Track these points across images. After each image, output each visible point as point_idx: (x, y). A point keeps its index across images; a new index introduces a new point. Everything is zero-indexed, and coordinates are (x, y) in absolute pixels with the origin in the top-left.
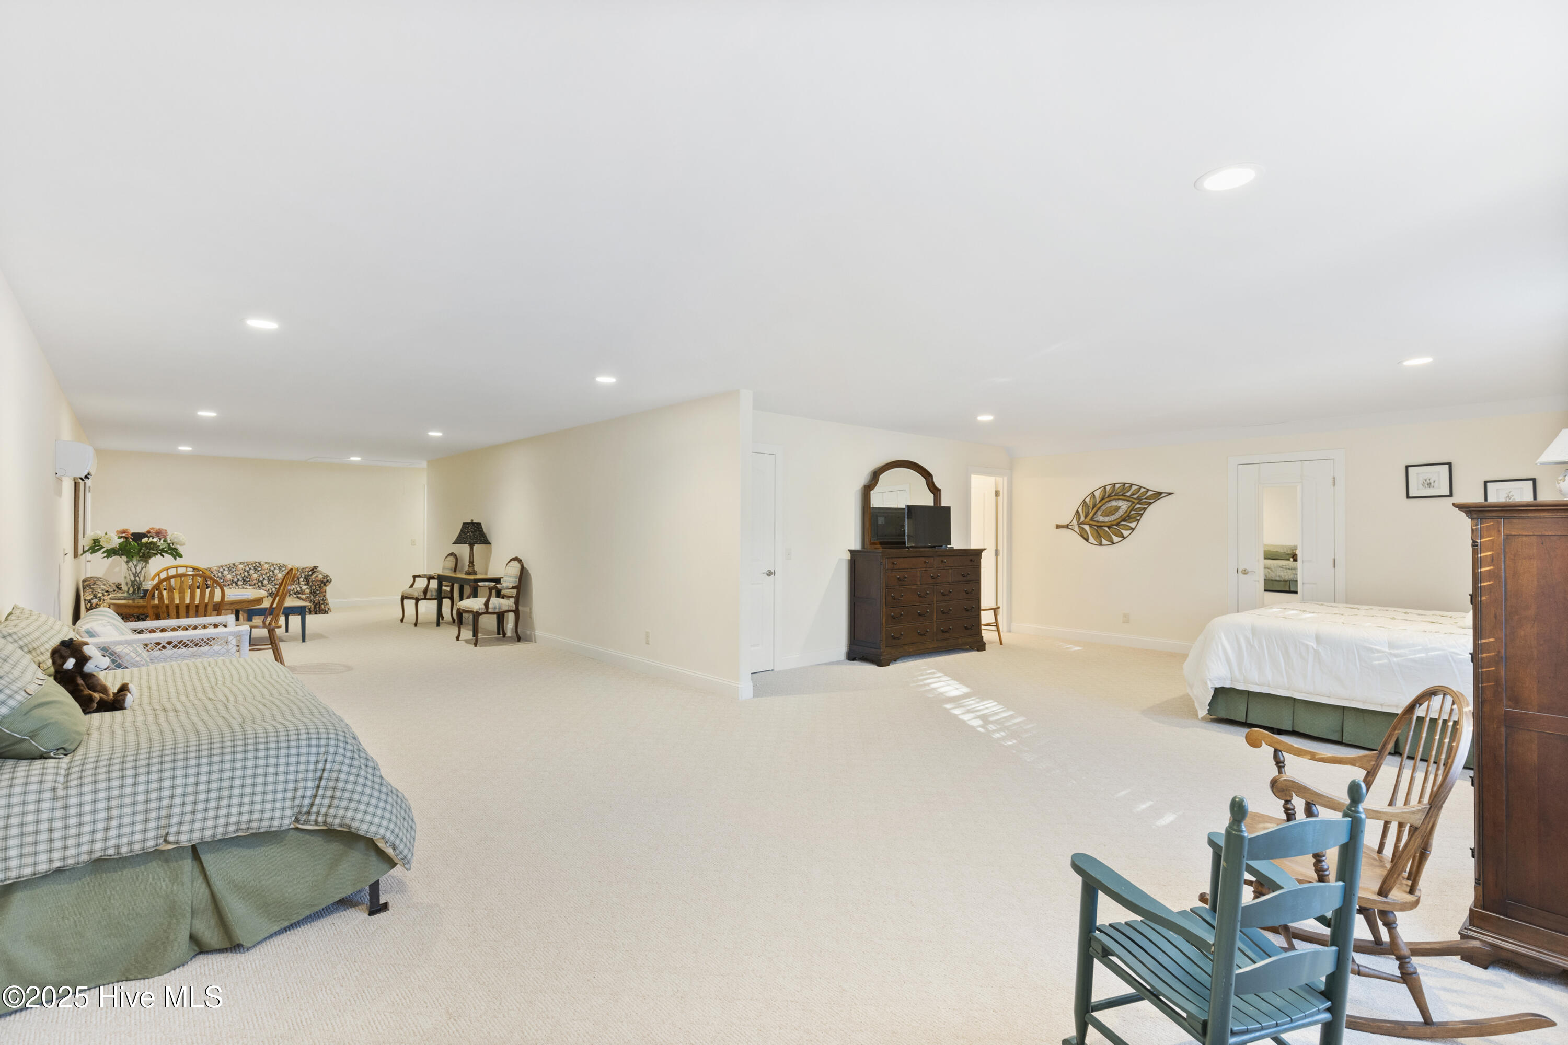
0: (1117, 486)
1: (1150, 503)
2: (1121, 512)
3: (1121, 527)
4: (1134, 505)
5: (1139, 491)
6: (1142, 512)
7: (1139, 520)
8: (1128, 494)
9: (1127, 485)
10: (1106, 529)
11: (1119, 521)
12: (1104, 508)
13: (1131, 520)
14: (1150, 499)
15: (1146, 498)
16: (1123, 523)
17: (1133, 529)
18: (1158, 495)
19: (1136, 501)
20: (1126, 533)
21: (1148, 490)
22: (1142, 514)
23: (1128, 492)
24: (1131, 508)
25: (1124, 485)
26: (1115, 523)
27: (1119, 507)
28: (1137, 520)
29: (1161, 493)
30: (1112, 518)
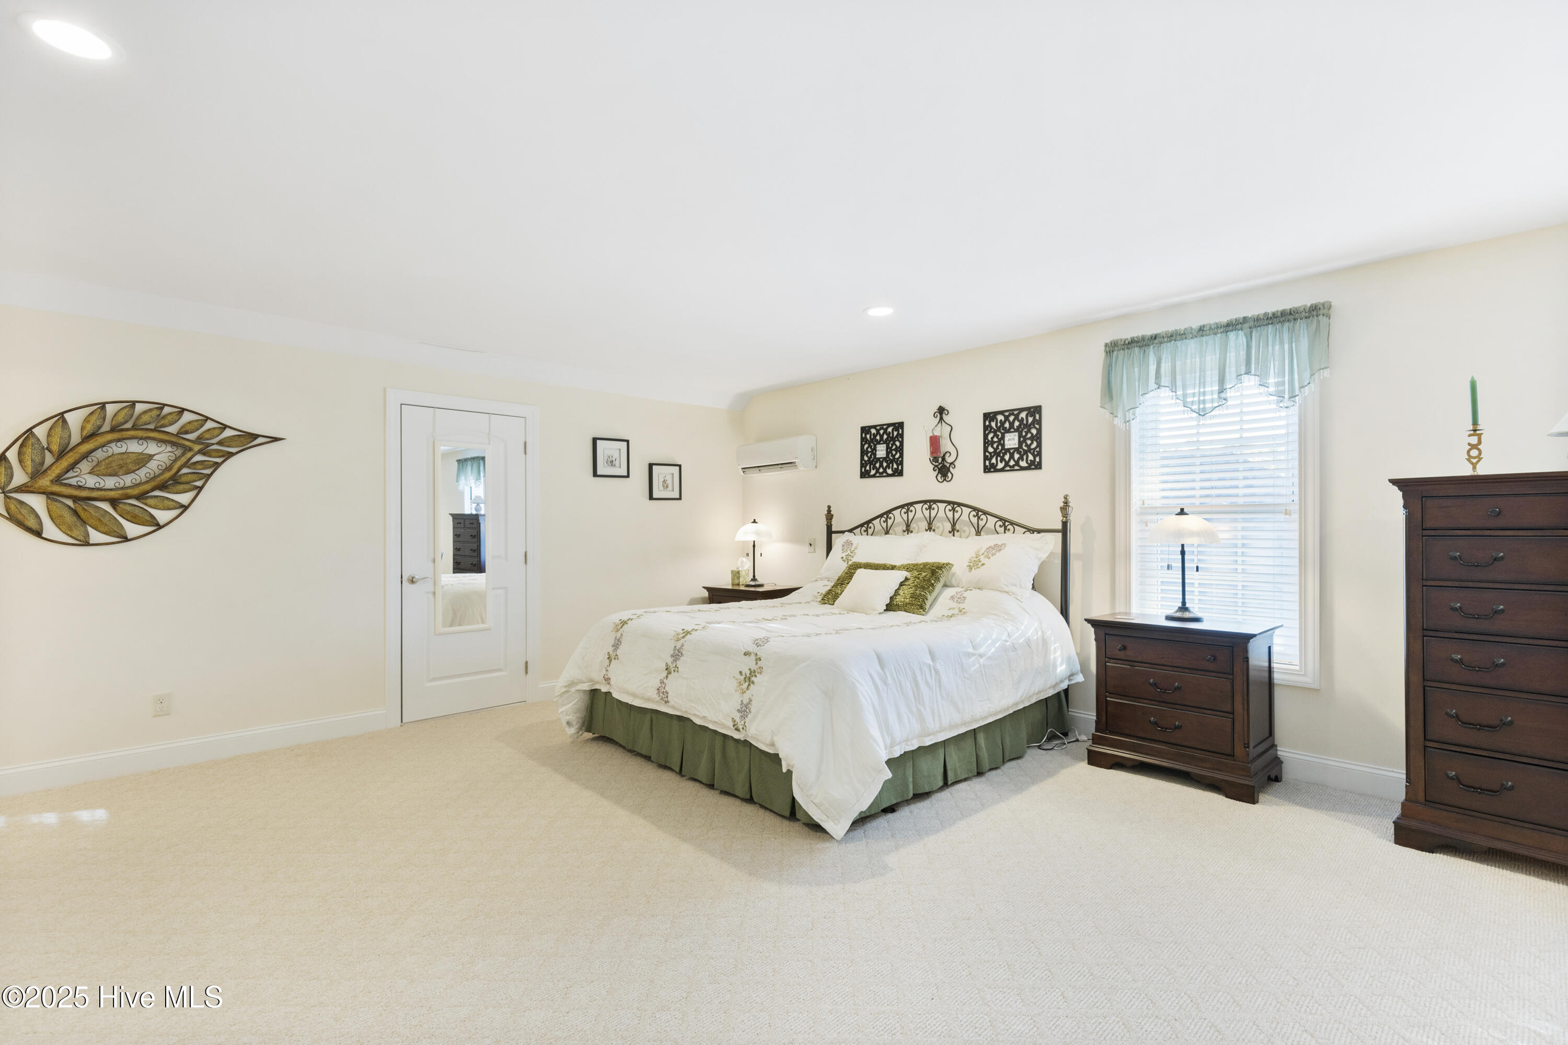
0: (139, 408)
1: (231, 455)
2: (153, 466)
3: (150, 501)
4: (189, 455)
5: (202, 426)
6: (208, 471)
7: (200, 489)
8: (173, 429)
9: (167, 410)
10: (106, 506)
11: (147, 487)
12: (100, 454)
13: (181, 487)
14: (229, 446)
15: (220, 443)
16: (157, 493)
17: (185, 508)
18: (248, 439)
19: (197, 448)
20: (162, 516)
21: (225, 427)
22: (209, 476)
23: (171, 424)
24: (184, 460)
25: (161, 409)
26: (136, 491)
27: (151, 457)
28: (197, 487)
29: (255, 436)
30: (128, 480)
